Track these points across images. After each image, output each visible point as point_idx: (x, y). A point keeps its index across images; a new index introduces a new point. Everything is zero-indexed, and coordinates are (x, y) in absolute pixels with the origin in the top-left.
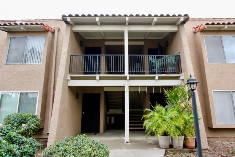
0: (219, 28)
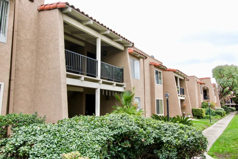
0: (134, 54)
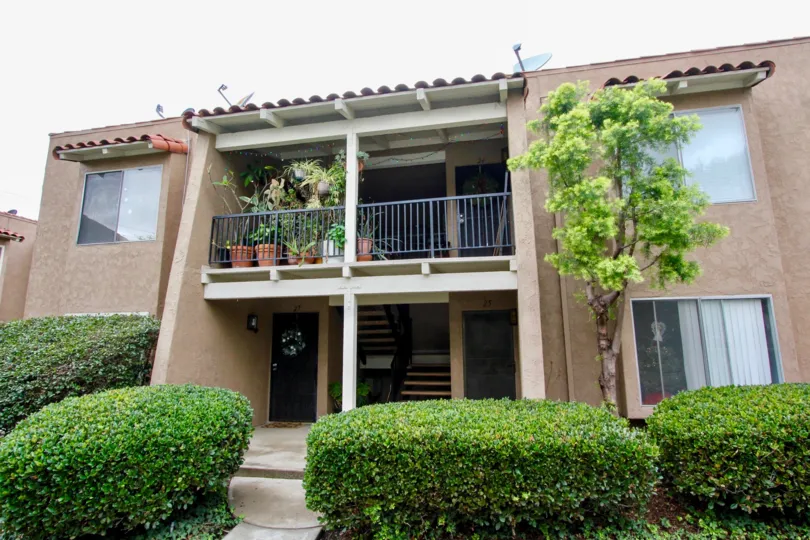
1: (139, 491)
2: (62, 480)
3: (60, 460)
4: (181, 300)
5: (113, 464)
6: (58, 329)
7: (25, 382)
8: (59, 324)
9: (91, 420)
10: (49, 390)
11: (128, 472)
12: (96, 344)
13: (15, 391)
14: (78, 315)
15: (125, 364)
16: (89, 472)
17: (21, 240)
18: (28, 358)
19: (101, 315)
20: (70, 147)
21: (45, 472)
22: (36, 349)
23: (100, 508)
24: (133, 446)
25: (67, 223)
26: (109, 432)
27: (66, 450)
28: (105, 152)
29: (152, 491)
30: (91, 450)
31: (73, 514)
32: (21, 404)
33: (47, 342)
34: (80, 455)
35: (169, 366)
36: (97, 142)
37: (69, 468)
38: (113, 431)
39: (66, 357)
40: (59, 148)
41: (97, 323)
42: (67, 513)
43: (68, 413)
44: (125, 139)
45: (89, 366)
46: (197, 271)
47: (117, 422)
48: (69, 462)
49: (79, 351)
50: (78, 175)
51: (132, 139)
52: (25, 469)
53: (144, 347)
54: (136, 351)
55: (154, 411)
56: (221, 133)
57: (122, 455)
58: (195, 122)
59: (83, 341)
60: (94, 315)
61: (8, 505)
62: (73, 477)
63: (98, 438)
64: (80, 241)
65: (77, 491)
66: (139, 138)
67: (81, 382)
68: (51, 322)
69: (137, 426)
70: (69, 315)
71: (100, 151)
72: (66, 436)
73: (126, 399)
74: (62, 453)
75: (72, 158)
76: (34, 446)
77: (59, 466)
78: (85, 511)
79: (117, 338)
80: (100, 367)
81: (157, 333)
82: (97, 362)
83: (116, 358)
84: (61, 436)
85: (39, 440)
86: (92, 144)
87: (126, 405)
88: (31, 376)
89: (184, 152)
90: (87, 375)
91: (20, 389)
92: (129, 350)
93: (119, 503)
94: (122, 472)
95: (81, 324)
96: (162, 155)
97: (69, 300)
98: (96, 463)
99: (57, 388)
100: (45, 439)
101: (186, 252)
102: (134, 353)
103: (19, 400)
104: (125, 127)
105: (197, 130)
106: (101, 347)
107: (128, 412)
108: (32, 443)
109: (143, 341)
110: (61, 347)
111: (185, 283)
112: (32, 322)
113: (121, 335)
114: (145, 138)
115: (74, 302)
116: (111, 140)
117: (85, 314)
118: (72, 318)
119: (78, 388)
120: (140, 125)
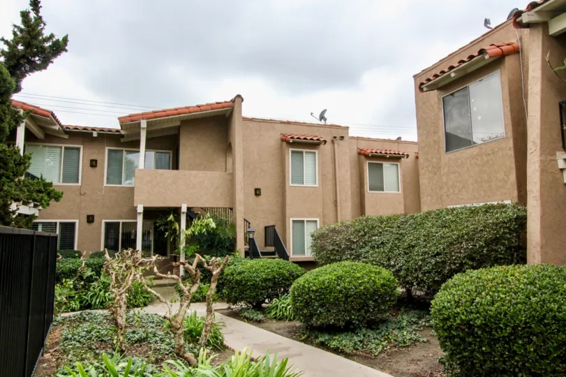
1: (547, 357)
2: (482, 334)
3: (478, 318)
4: (542, 186)
5: (519, 329)
6: (447, 217)
7: (435, 256)
8: (448, 214)
9: (494, 289)
10: (450, 263)
11: (534, 338)
12: (477, 229)
13: (430, 263)
14: (458, 206)
15: (503, 244)
16: (502, 332)
17: (407, 157)
18: (433, 239)
19: (474, 205)
20: (429, 80)
21: (468, 324)
22: (437, 233)
23: (515, 363)
24: (534, 317)
25: (436, 138)
26: (510, 301)
27: (481, 310)
28: (453, 75)
29: (560, 361)
30: (500, 314)
31: (495, 362)
32: (436, 272)
33: (442, 227)
34: (491, 316)
35: (541, 247)
36: (446, 70)
37: (486, 325)
38: (513, 301)
39: (457, 239)
40: (422, 84)
41: (474, 212)
42: (491, 361)
43: (474, 282)
44: (466, 60)
45: (475, 246)
46: (552, 158)
47: (515, 293)
48: (485, 320)
49: (466, 234)
50: (437, 100)
51: (471, 57)
52: (455, 320)
53: (515, 230)
54: (510, 234)
55: (545, 287)
56: (552, 18)
57: (526, 323)
58: (525, 18)
59: (467, 227)
60: (468, 205)
61: (449, 344)
62: (490, 333)
63: (503, 305)
64: (448, 150)
65: (495, 344)
66: (476, 54)
67: (472, 259)
68: (441, 213)
69: (533, 299)
70: (452, 207)
71: (449, 75)
72: (478, 299)
73: (517, 275)
74: (478, 312)
75: (431, 88)
76: (458, 304)
77: (478, 322)
78: (504, 362)
79: (493, 223)
80: (484, 247)
81: (525, 218)
82: (481, 243)
83: (494, 240)
84: (474, 299)
85: (460, 300)
86: (443, 72)
87: (519, 280)
88: (438, 252)
89: (516, 51)
90: (475, 253)
91: (433, 261)
92: (504, 233)
93: (530, 363)
94: (528, 337)
95: (462, 213)
96: (497, 61)
97: (448, 196)
98: (506, 326)
99: (456, 261)
100: (464, 300)
101: (538, 141)
102: (508, 236)
103: (434, 269)
104: (462, 50)
105: (528, 25)
106: (482, 230)
107: (522, 286)
108: (455, 302)
109: (513, 226)
110: (452, 231)
111: (543, 171)
112: (429, 213)
113: (495, 220)
114: (482, 52)
115: (451, 197)
116: (456, 65)
117: (463, 206)
118: (455, 210)
119: (470, 263)
120: (473, 43)
